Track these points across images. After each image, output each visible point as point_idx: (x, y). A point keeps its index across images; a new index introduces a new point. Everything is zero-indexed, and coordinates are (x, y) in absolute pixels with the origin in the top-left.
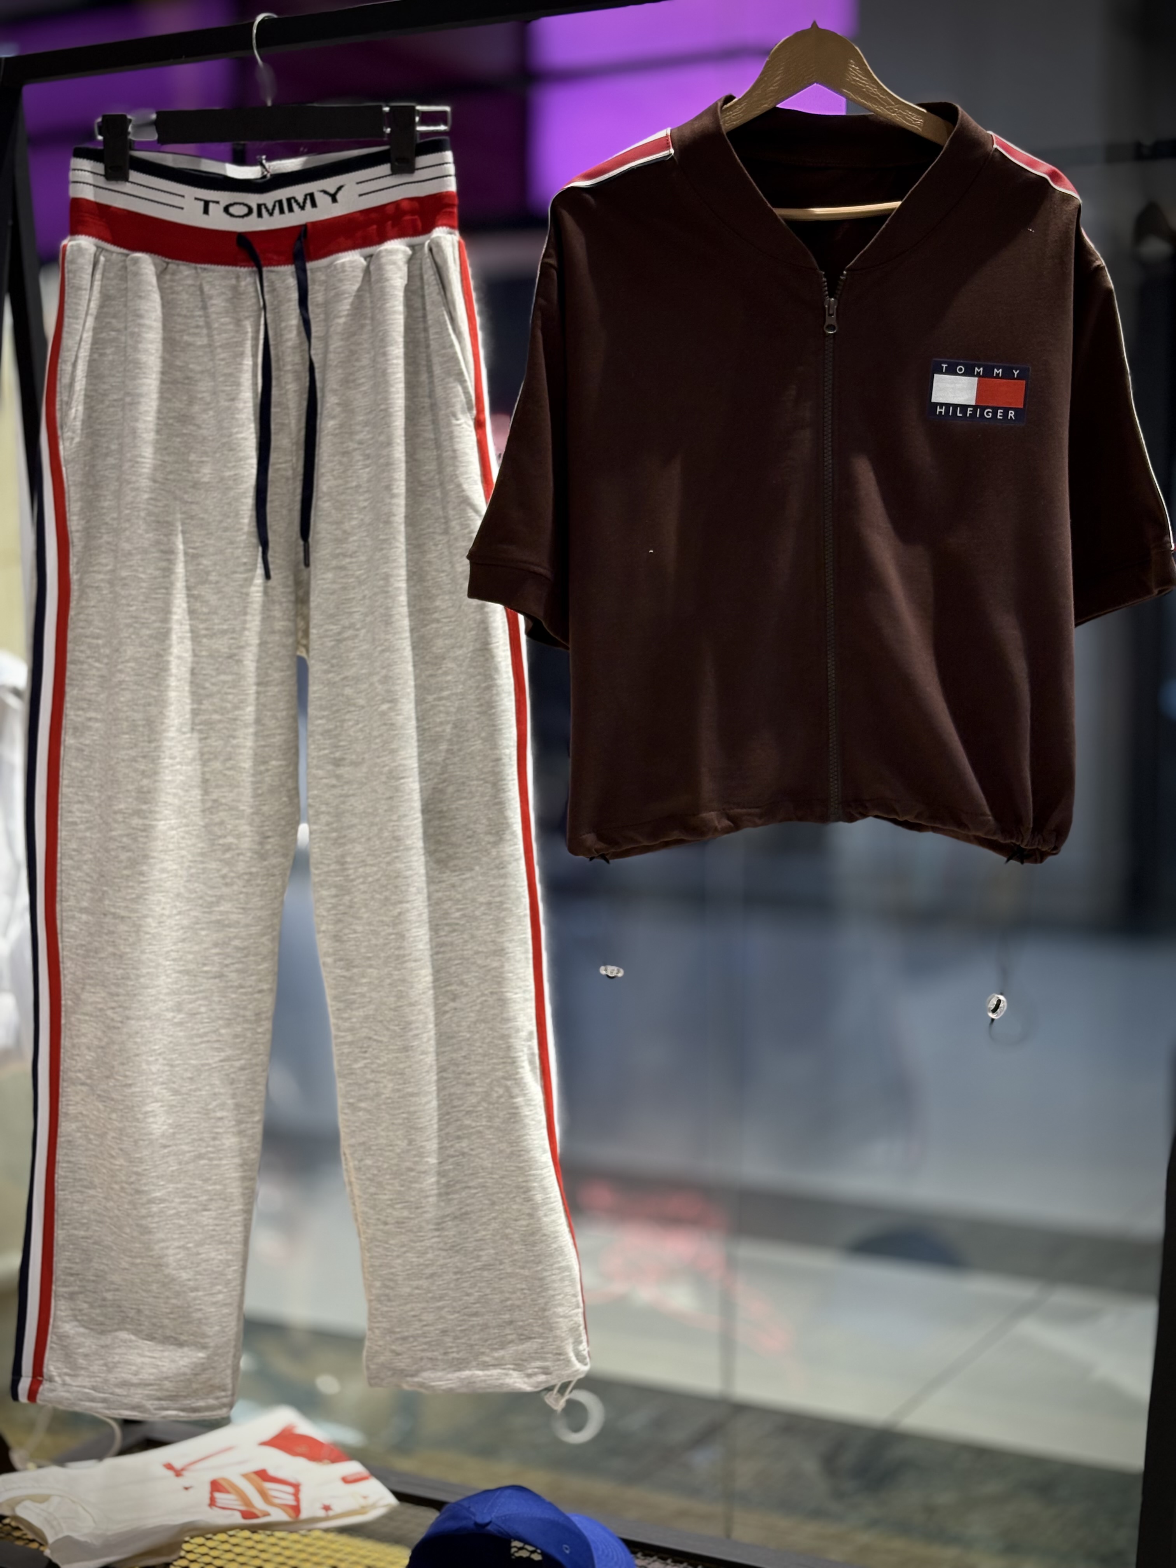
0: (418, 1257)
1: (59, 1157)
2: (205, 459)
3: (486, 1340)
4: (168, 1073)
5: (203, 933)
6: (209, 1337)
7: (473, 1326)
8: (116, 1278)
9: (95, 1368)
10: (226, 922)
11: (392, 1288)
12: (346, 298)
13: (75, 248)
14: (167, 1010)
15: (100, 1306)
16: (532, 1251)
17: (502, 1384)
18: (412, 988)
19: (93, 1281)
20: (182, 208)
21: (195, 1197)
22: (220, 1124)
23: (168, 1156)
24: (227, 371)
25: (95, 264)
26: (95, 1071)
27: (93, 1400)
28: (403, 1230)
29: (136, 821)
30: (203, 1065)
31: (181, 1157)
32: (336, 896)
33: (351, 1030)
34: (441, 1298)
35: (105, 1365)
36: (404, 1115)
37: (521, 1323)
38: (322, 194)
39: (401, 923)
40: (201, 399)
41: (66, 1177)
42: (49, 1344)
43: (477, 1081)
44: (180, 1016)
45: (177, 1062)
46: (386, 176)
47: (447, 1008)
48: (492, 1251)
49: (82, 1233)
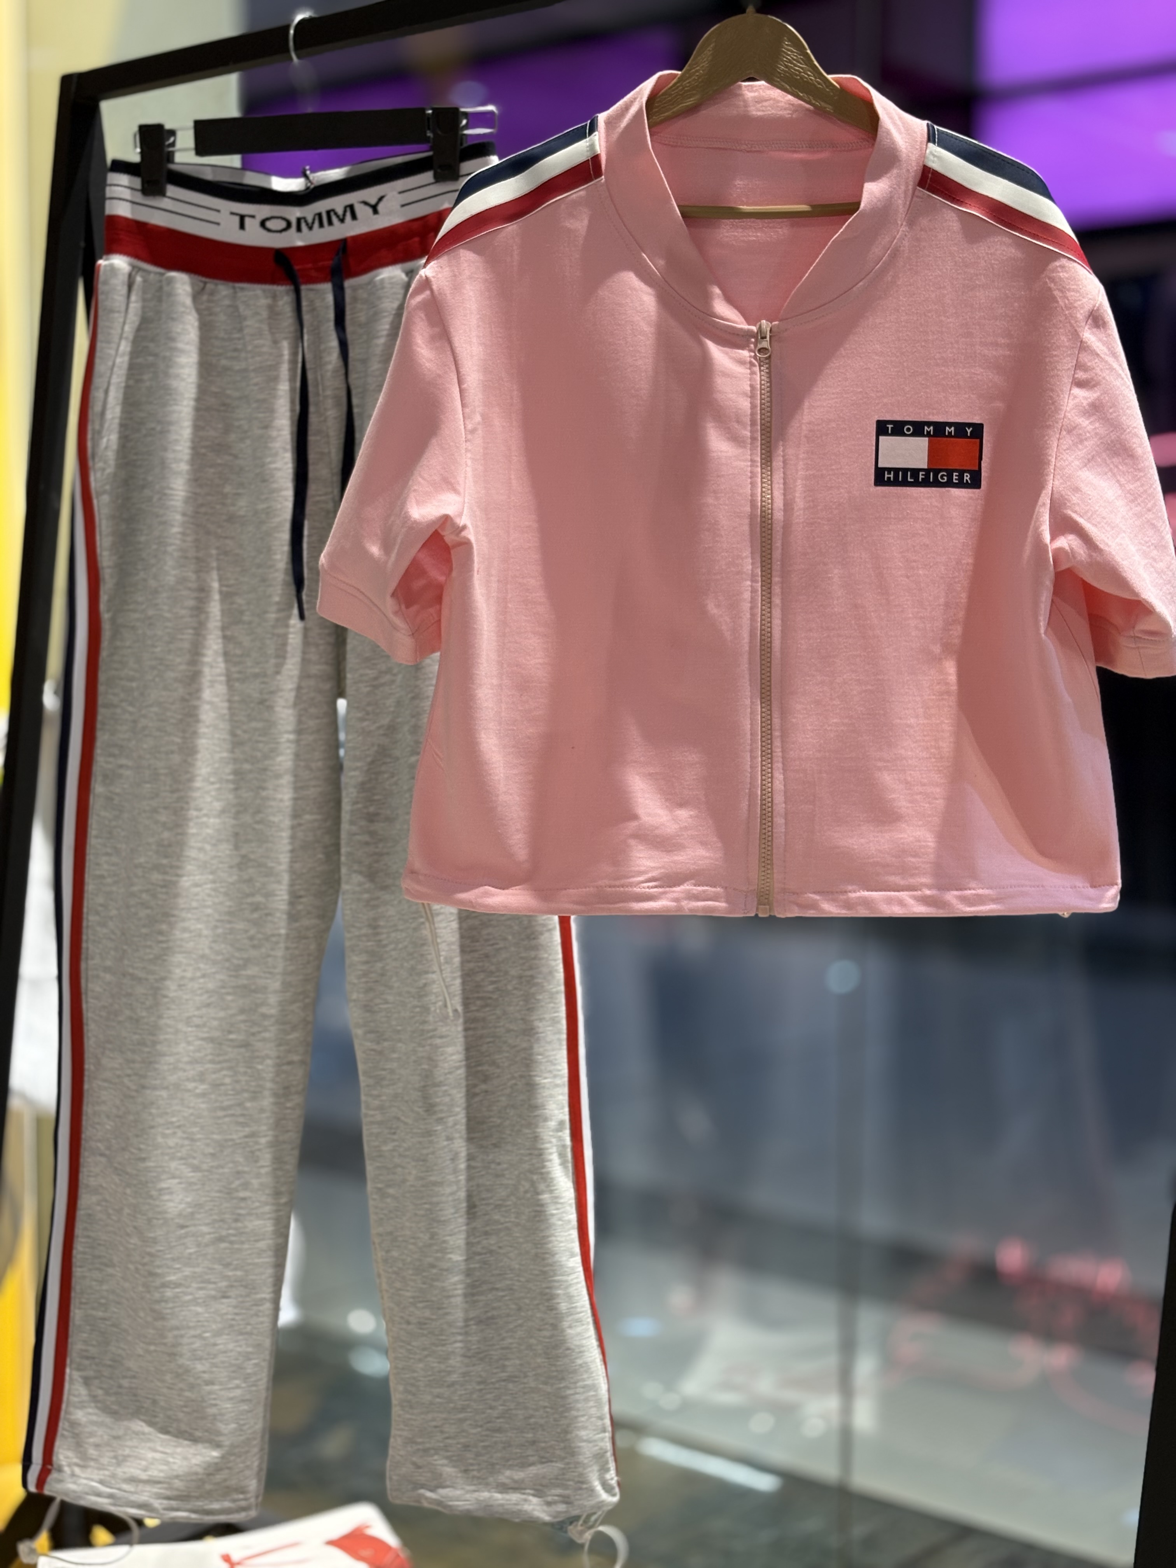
0: (439, 1363)
1: (79, 1230)
2: (240, 491)
3: (508, 1460)
4: (188, 1148)
5: (229, 998)
6: (224, 1435)
7: (496, 1443)
8: (131, 1364)
9: (105, 1461)
10: (253, 987)
11: (414, 1395)
12: (385, 317)
13: (108, 268)
14: (188, 1080)
15: (116, 1394)
16: (555, 1365)
17: (520, 1511)
18: (436, 1066)
19: (110, 1366)
20: (218, 224)
21: (215, 1283)
22: (243, 1205)
23: (185, 1237)
24: (261, 396)
25: (130, 286)
26: (114, 1141)
27: (99, 1494)
28: (425, 1332)
29: (156, 877)
30: (226, 1140)
31: (200, 1239)
32: (367, 962)
33: (381, 1108)
34: (463, 1409)
35: (115, 1457)
36: (427, 1206)
37: (543, 1445)
38: (362, 206)
39: (426, 995)
40: (239, 427)
41: (84, 1253)
42: (60, 1431)
43: (506, 1172)
44: (202, 1088)
45: (199, 1136)
46: (429, 184)
47: (477, 1090)
48: (518, 1362)
49: (100, 1314)
